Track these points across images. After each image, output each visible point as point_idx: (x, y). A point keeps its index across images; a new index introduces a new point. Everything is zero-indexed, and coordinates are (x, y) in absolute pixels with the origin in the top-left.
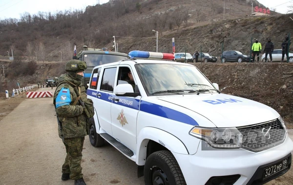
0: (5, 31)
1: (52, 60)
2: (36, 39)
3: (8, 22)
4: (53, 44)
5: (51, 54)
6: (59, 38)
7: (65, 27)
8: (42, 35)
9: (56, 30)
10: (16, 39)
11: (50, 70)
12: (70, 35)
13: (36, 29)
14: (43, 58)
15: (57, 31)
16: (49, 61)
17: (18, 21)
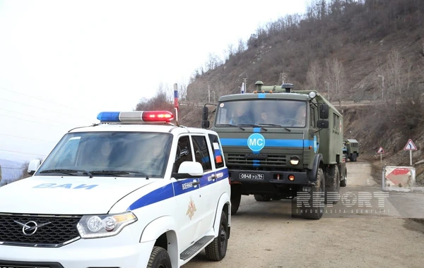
0: (276, 43)
1: (362, 99)
2: (332, 52)
3: (283, 23)
4: (370, 59)
5: (362, 85)
6: (384, 44)
7: (401, 12)
8: (346, 42)
9: (377, 23)
10: (293, 57)
11: (353, 123)
12: (411, 30)
13: (334, 30)
14: (340, 95)
15: (379, 27)
16: (355, 102)
17: (302, 18)
